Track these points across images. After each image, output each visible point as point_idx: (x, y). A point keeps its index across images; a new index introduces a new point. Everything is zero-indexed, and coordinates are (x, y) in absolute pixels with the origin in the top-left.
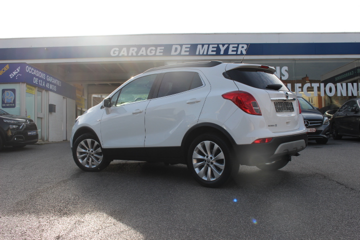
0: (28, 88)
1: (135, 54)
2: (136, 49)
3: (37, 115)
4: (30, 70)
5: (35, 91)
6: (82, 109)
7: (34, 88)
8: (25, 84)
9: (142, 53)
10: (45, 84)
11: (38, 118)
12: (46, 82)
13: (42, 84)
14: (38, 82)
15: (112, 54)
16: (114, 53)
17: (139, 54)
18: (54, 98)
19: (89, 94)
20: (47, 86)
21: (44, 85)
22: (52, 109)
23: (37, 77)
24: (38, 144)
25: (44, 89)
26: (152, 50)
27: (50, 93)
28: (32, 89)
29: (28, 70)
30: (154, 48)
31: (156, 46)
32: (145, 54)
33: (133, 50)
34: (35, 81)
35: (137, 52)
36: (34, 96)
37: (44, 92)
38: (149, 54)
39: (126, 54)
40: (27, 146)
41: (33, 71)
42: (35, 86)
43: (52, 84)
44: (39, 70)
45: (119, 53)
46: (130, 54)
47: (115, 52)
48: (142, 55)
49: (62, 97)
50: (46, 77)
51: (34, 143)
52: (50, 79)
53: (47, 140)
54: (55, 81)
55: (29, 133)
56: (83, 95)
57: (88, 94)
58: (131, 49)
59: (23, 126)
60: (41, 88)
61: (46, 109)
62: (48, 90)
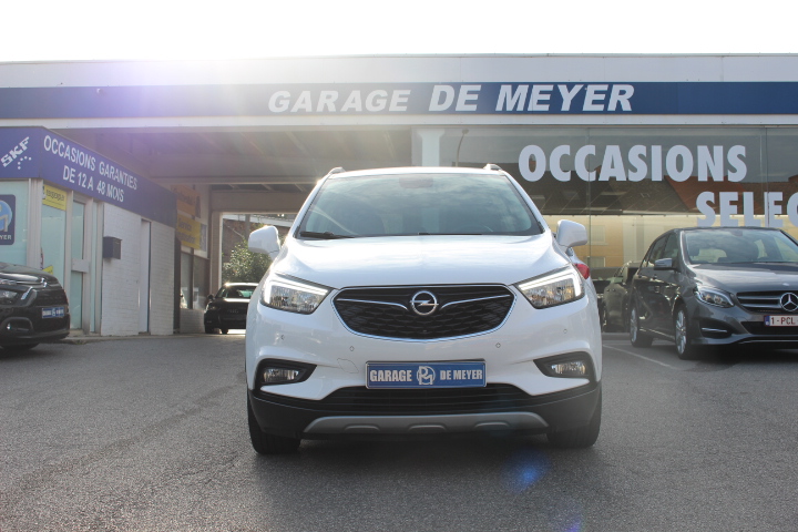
0: (49, 193)
1: (332, 108)
2: (335, 95)
3: (72, 265)
4: (56, 147)
5: (67, 201)
6: (193, 250)
7: (64, 194)
8: (41, 184)
9: (352, 106)
10: (95, 185)
11: (73, 272)
12: (97, 177)
13: (87, 184)
14: (76, 179)
15: (272, 107)
16: (278, 105)
17: (344, 109)
18: (118, 221)
19: (214, 211)
20: (101, 188)
21: (91, 185)
22: (111, 248)
23: (72, 165)
24: (71, 342)
25: (90, 197)
26: (378, 97)
27: (108, 207)
28: (59, 197)
29: (50, 144)
30: (384, 93)
31: (390, 88)
32: (359, 108)
33: (329, 97)
34: (69, 175)
35: (339, 104)
36: (63, 214)
37: (91, 204)
38: (370, 107)
39: (309, 108)
40: (41, 347)
41: (63, 150)
42: (67, 187)
43: (119, 185)
44: (80, 148)
45: (291, 106)
46: (320, 108)
47: (281, 102)
48: (352, 112)
49: (139, 218)
50: (97, 164)
51: (59, 339)
52: (107, 171)
53: (97, 331)
54: (120, 177)
55: (45, 313)
56: (198, 214)
57: (211, 211)
58: (324, 94)
59: (31, 292)
60: (83, 195)
61: (95, 248)
62: (100, 199)
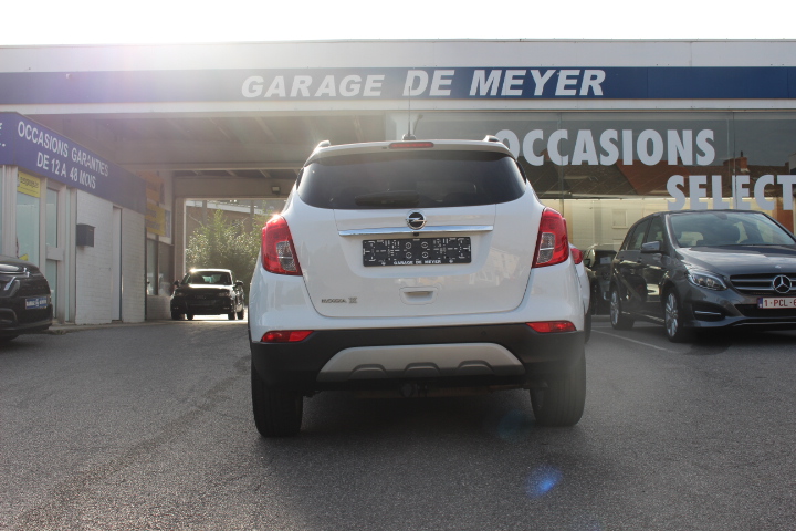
0: (23, 180)
1: (306, 93)
2: (309, 80)
3: (47, 253)
4: (30, 133)
5: (41, 188)
6: (157, 236)
7: (38, 181)
8: (15, 171)
9: (326, 91)
10: (68, 172)
11: (48, 260)
12: (70, 164)
13: (60, 170)
14: (49, 165)
15: (246, 92)
16: (251, 91)
17: (318, 94)
18: (90, 208)
19: (178, 197)
20: (73, 175)
21: (64, 172)
22: (84, 236)
23: (45, 151)
24: (51, 333)
25: (62, 184)
26: (352, 82)
27: (82, 195)
28: (32, 184)
29: (24, 131)
30: (357, 78)
31: (364, 72)
32: (333, 93)
33: (302, 82)
34: (42, 162)
35: (313, 89)
36: (37, 201)
37: (64, 190)
38: (343, 92)
39: (282, 93)
40: (22, 338)
41: (37, 136)
42: (41, 175)
43: (87, 170)
44: (53, 134)
45: (264, 91)
46: (294, 94)
47: (255, 87)
48: (325, 97)
49: (110, 205)
50: (70, 150)
51: (43, 330)
52: (80, 157)
53: (72, 320)
54: (93, 164)
55: (29, 304)
56: (162, 200)
57: (175, 197)
58: (297, 79)
59: (14, 283)
60: (56, 182)
61: (69, 236)
62: (73, 186)
